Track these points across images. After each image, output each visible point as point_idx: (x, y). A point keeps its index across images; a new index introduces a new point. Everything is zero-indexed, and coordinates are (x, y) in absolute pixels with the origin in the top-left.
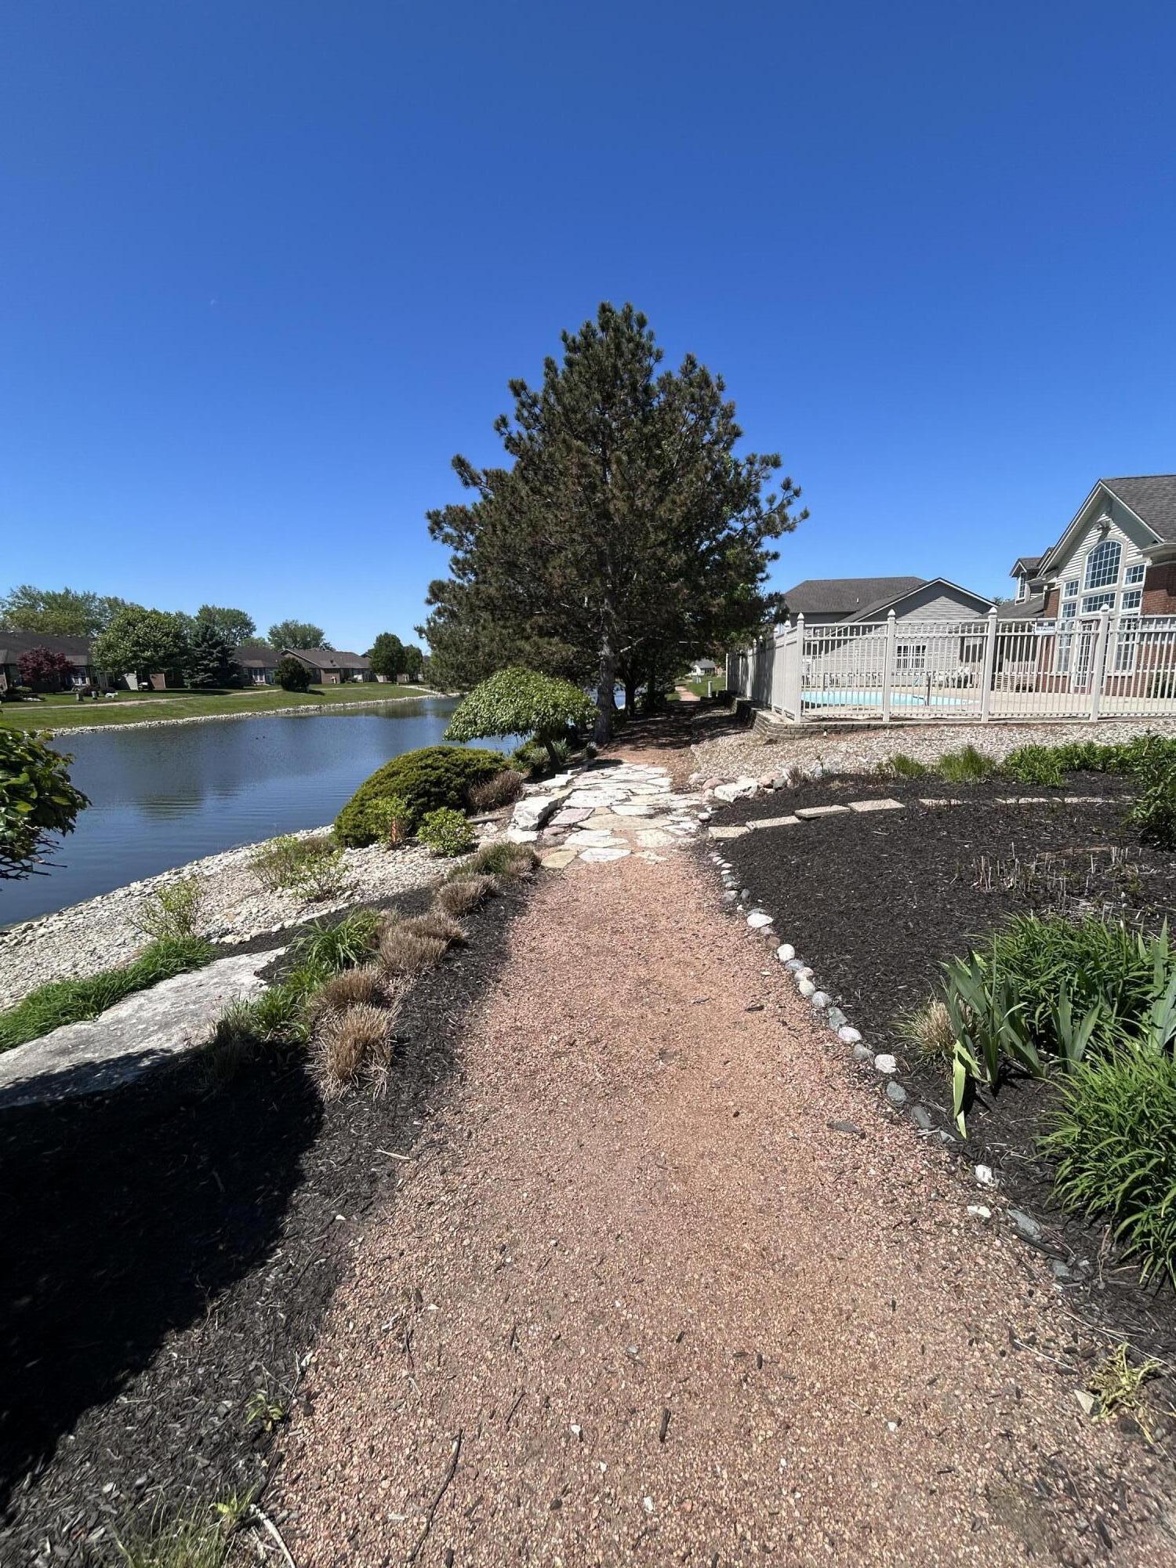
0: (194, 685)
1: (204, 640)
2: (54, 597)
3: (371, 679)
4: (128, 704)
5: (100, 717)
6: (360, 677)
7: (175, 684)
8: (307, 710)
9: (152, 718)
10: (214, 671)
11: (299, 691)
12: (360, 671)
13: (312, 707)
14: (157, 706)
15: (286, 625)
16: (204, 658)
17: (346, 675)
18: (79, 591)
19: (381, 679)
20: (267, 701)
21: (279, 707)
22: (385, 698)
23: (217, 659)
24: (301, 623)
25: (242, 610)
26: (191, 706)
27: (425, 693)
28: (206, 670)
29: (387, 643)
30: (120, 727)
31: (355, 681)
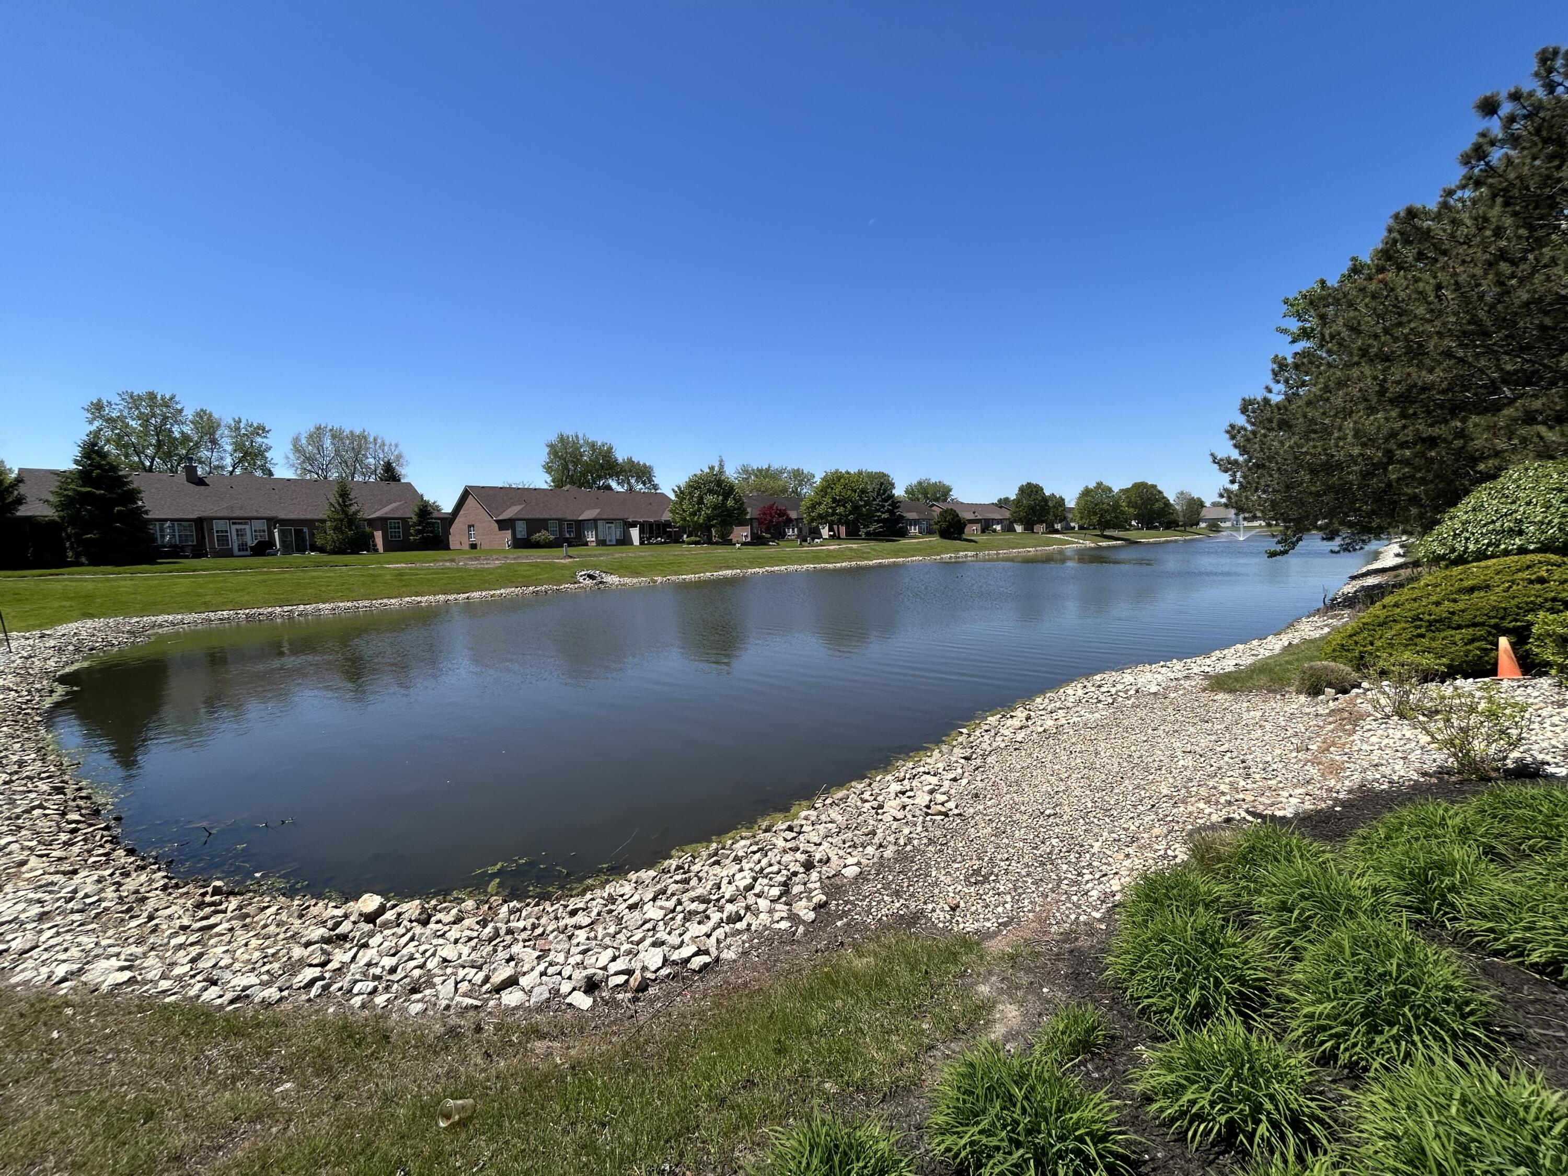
0: (868, 534)
1: (878, 494)
2: (760, 471)
3: (1010, 529)
4: (831, 548)
5: (816, 558)
6: (998, 528)
7: (852, 534)
8: (966, 556)
9: (850, 560)
10: (884, 521)
11: (955, 539)
12: (999, 522)
13: (969, 553)
14: (851, 549)
15: (920, 483)
16: (878, 511)
17: (986, 526)
18: (776, 465)
19: (1019, 528)
20: (932, 548)
21: (942, 553)
22: (1035, 546)
23: (888, 511)
24: (933, 481)
25: (886, 472)
26: (875, 550)
27: (1073, 543)
28: (878, 522)
29: (1031, 491)
30: (831, 566)
31: (995, 531)
